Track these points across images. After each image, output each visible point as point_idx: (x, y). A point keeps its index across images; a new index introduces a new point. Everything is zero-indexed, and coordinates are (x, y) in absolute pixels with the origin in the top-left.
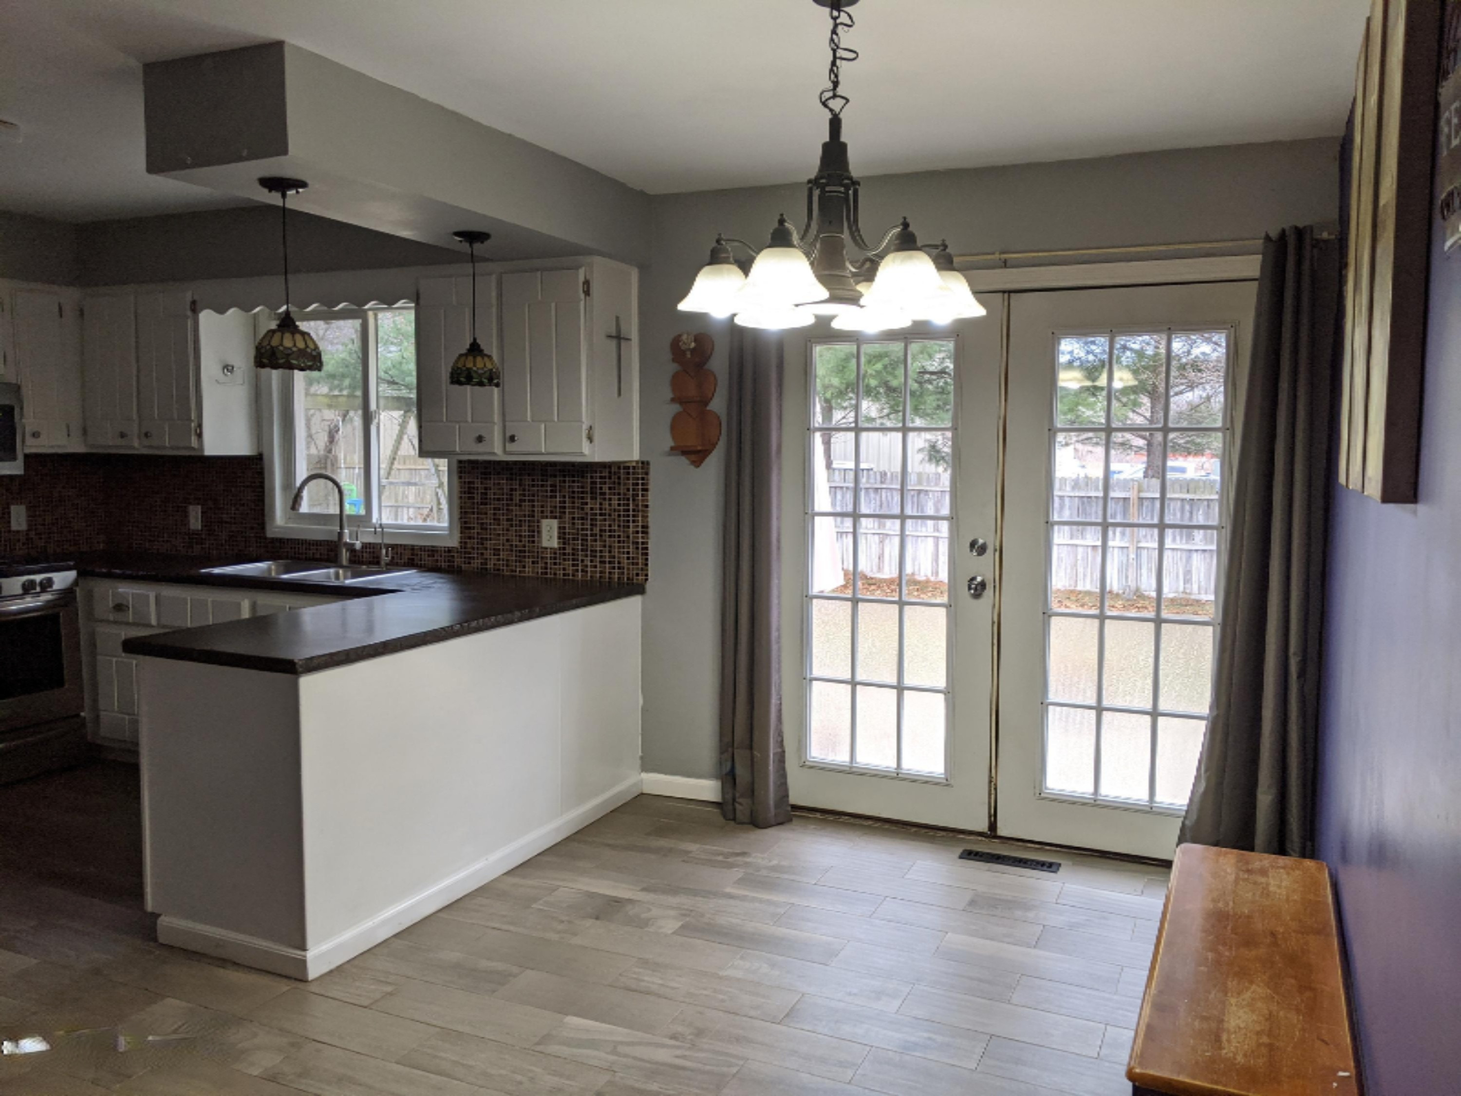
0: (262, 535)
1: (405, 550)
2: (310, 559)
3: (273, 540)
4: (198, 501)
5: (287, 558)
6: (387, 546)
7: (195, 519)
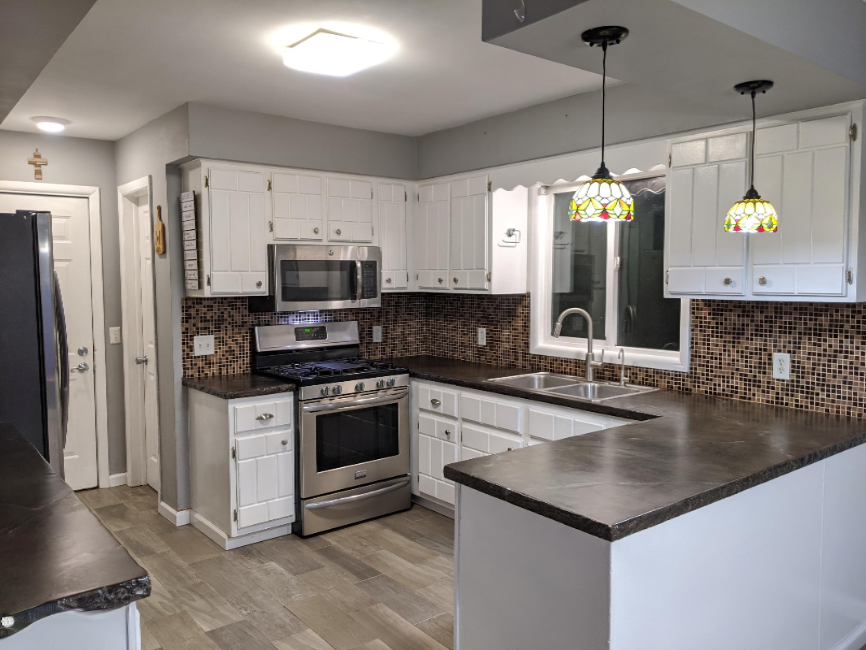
0: (527, 352)
1: (640, 371)
2: (562, 372)
3: (534, 356)
4: (484, 325)
5: (545, 370)
6: (627, 368)
7: (482, 339)
